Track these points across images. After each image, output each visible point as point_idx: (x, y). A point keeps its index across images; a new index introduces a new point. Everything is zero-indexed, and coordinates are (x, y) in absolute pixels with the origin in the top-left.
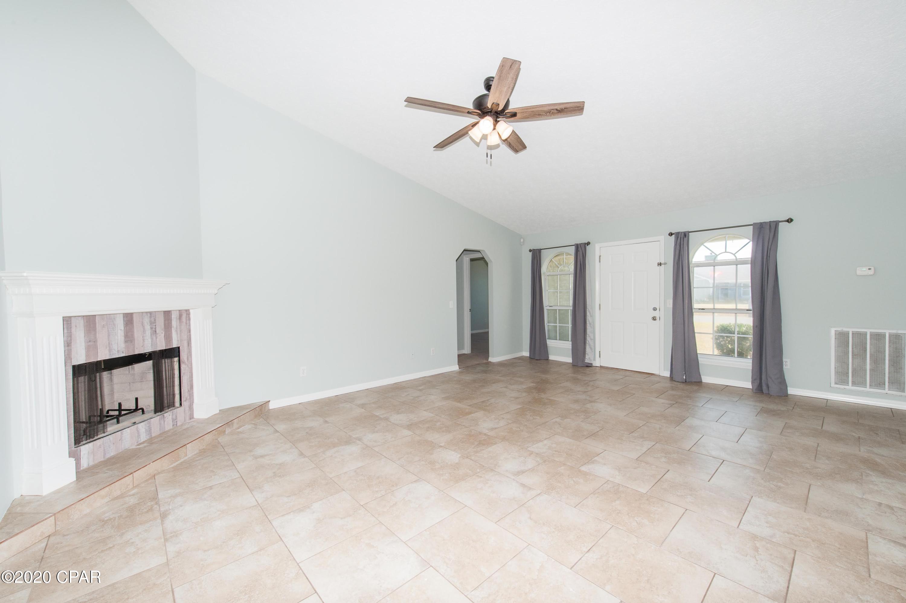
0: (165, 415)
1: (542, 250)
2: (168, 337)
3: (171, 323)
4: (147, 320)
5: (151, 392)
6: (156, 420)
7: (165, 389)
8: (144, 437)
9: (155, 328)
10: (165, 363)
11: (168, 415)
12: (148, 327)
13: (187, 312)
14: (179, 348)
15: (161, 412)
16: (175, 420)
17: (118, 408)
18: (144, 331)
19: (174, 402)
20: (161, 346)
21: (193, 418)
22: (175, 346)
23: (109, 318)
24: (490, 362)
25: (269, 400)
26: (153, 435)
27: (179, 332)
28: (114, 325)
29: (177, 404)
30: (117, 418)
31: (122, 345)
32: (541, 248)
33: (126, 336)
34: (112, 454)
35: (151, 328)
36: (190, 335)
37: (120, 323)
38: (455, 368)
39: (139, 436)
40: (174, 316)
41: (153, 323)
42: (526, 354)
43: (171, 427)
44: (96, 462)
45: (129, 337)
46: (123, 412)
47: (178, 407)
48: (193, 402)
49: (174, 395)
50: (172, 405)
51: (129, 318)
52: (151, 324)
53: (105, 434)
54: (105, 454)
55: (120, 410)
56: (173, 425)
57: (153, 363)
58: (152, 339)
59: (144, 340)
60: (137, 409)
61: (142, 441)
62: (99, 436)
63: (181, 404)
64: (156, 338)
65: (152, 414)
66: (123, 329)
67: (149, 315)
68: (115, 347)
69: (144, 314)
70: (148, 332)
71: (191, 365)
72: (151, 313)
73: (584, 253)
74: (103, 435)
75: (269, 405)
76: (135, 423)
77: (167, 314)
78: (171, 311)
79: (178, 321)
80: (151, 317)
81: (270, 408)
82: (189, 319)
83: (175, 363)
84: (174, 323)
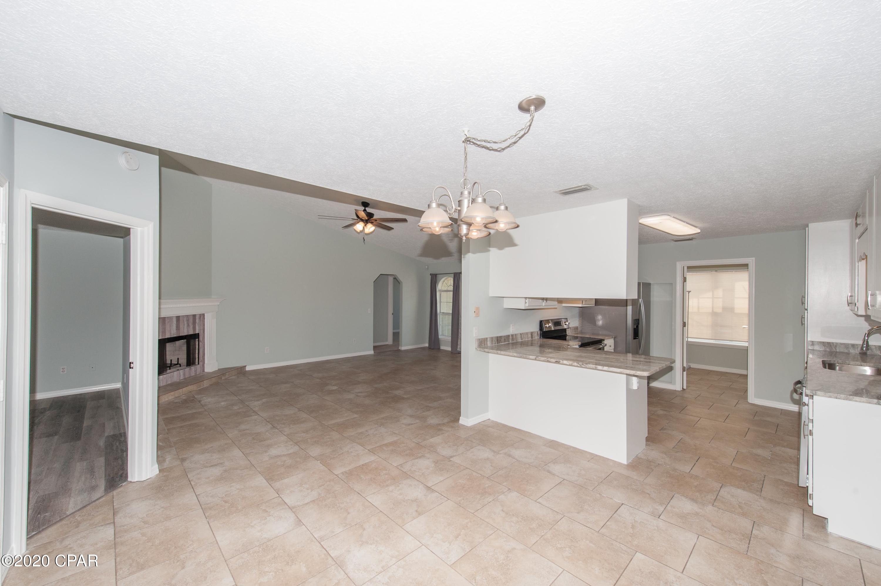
0: (192, 368)
1: (437, 275)
2: (194, 328)
3: (196, 321)
4: (185, 319)
5: (185, 356)
6: (187, 369)
7: (191, 355)
8: (182, 378)
9: (189, 323)
10: (192, 341)
11: (193, 368)
12: (186, 323)
13: (204, 315)
14: (199, 334)
15: (189, 366)
16: (196, 371)
17: (170, 363)
18: (184, 325)
19: (195, 362)
20: (191, 332)
21: (204, 372)
22: (197, 333)
23: (170, 318)
24: (400, 350)
25: (245, 365)
26: (186, 377)
27: (199, 325)
28: (172, 321)
29: (197, 363)
30: (170, 367)
31: (175, 331)
32: (437, 274)
33: (177, 327)
34: (169, 383)
35: (187, 323)
36: (204, 327)
37: (175, 320)
38: (372, 352)
39: (180, 376)
40: (197, 317)
41: (188, 320)
42: (427, 345)
43: (194, 374)
44: (163, 385)
45: (178, 328)
46: (172, 365)
47: (197, 365)
48: (204, 363)
49: (195, 358)
50: (194, 363)
51: (178, 318)
52: (187, 321)
53: (167, 373)
54: (167, 382)
55: (171, 364)
56: (195, 374)
57: (187, 340)
58: (187, 329)
59: (184, 329)
60: (178, 364)
61: (181, 379)
62: (164, 373)
63: (199, 364)
64: (189, 328)
65: (185, 367)
66: (175, 323)
67: (186, 316)
68: (172, 332)
69: (184, 316)
70: (186, 325)
71: (204, 343)
72: (187, 315)
73: (459, 279)
74: (166, 373)
75: (245, 368)
76: (178, 370)
77: (194, 316)
78: (196, 315)
79: (199, 319)
80: (187, 317)
81: (247, 370)
82: (204, 319)
83: (197, 341)
84: (197, 321)
